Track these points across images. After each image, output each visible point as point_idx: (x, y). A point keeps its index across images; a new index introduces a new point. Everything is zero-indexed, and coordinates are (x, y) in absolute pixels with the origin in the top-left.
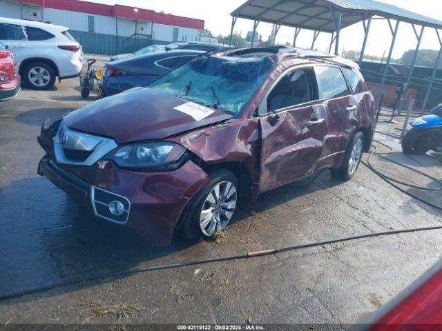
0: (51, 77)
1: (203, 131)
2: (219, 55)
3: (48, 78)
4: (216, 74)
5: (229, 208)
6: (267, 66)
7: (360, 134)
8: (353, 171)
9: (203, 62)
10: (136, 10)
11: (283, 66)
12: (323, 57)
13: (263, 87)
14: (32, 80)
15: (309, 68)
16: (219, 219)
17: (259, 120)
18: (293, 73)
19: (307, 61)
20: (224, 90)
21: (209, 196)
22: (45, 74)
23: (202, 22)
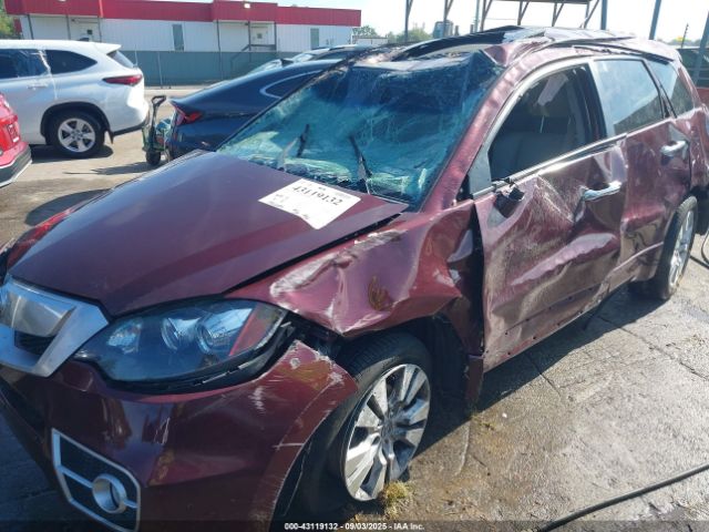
0: (96, 135)
1: (330, 256)
2: (372, 62)
3: (91, 136)
4: (368, 102)
5: (414, 420)
6: (481, 73)
7: (692, 200)
8: (677, 278)
9: (340, 80)
10: (247, 6)
11: (519, 68)
12: (604, 40)
13: (477, 125)
14: (65, 143)
15: (578, 68)
16: (392, 456)
17: (474, 208)
18: (542, 83)
19: (572, 51)
20: (387, 137)
21: (362, 415)
22: (85, 130)
23: (358, 13)
